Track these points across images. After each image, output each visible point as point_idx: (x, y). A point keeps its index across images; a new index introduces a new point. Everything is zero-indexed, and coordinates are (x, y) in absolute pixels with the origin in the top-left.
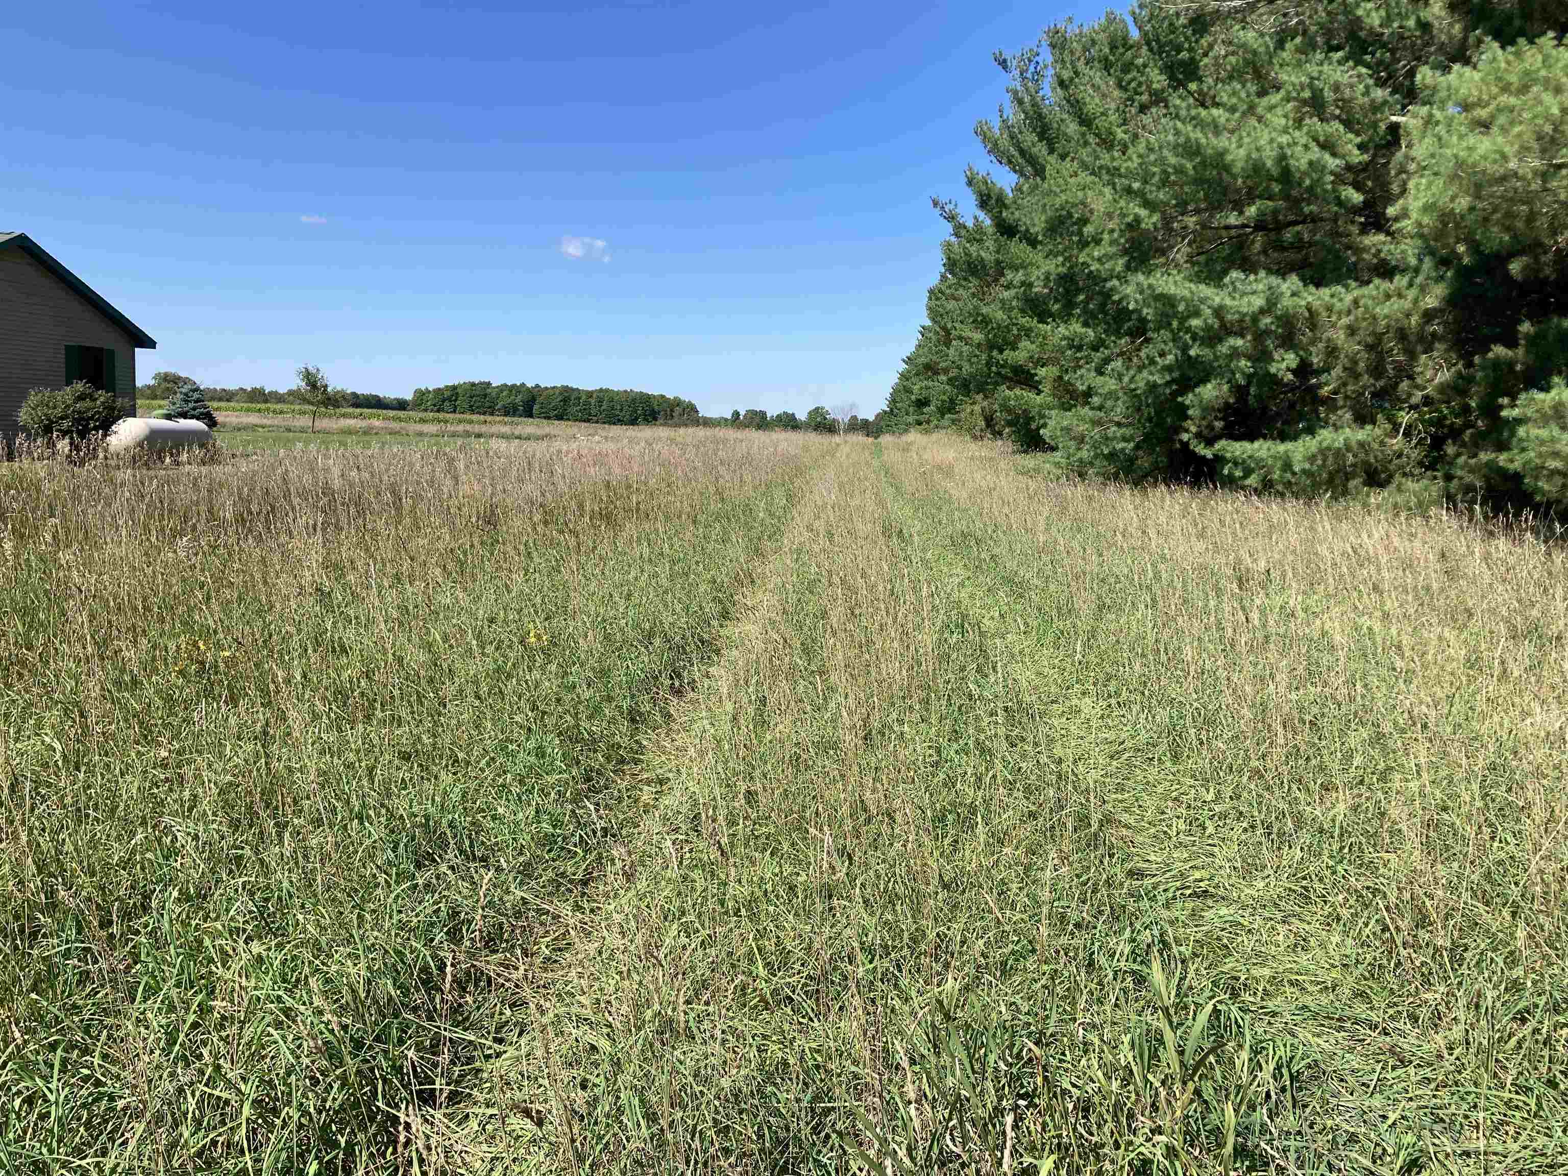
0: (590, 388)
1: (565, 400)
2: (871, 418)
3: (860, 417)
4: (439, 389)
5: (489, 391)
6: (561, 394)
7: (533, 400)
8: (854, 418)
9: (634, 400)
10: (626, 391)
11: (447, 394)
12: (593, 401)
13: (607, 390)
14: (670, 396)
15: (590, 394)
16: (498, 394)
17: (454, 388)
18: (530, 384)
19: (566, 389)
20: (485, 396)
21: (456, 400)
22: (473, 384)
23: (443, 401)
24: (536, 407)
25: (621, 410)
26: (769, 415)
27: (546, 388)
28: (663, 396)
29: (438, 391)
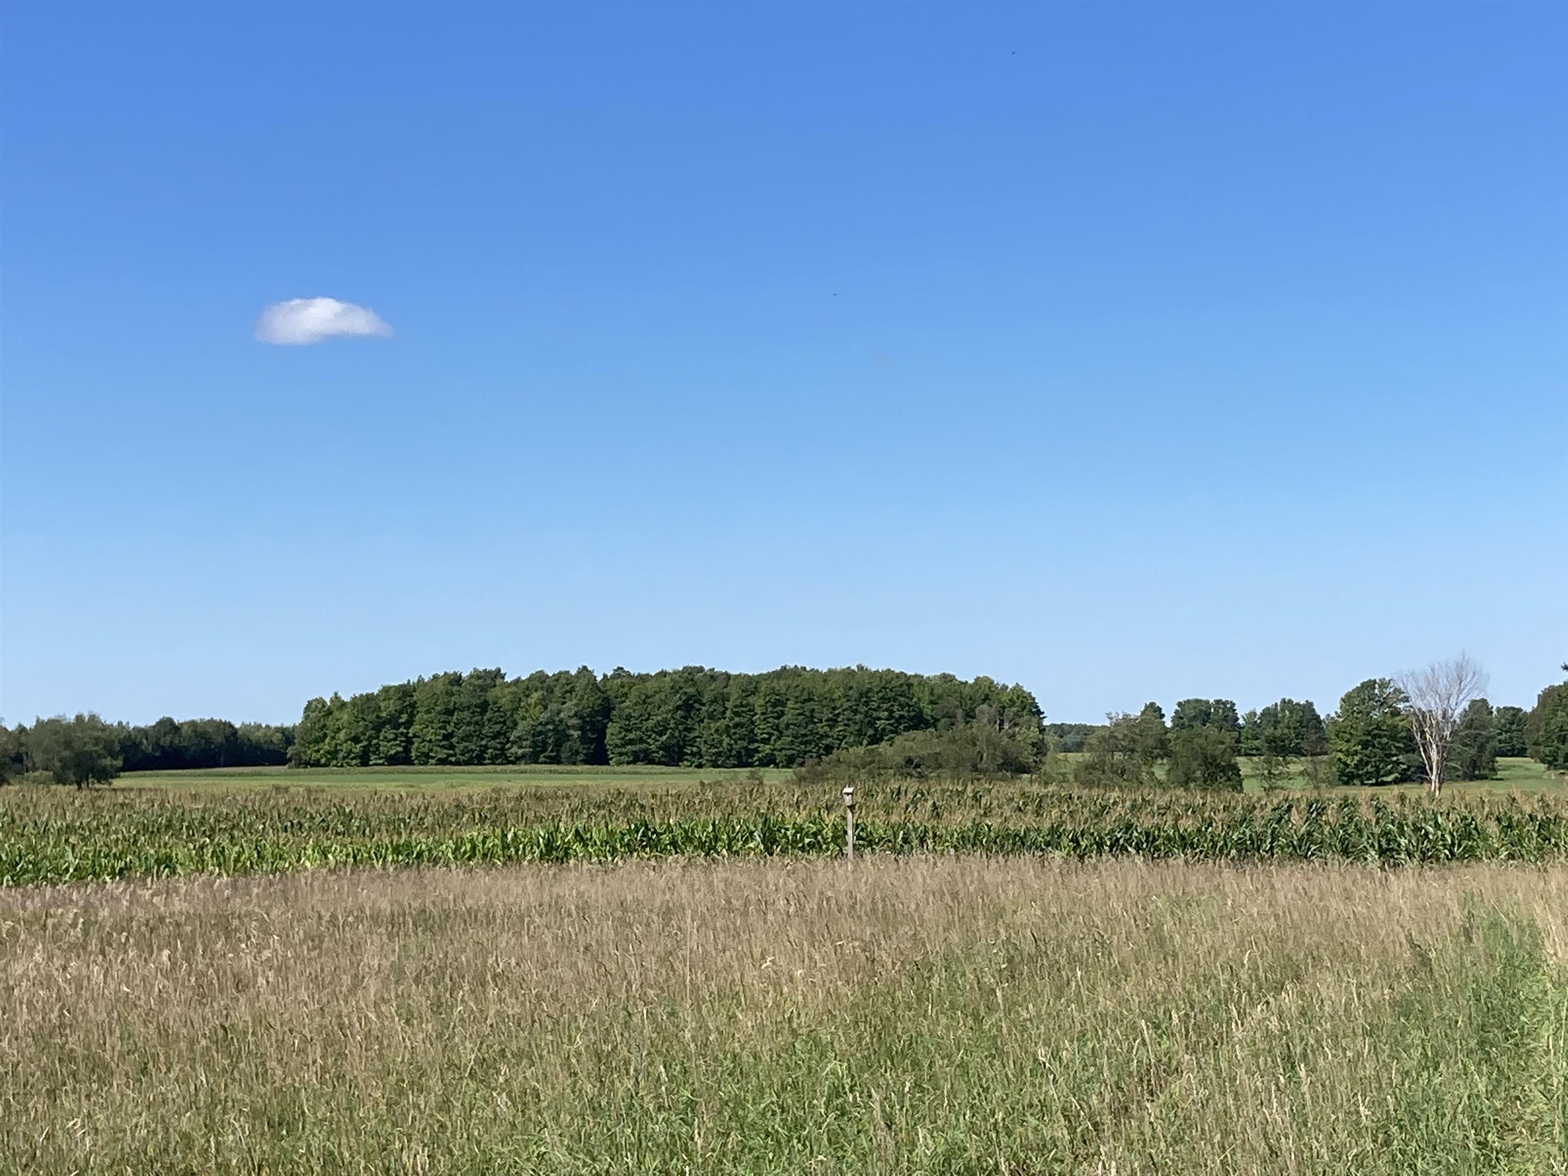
0: (753, 670)
1: (688, 706)
2: (1528, 705)
3: (1497, 703)
4: (369, 698)
5: (491, 695)
6: (675, 690)
7: (606, 710)
8: (1480, 707)
9: (865, 695)
10: (848, 673)
11: (388, 708)
12: (757, 701)
13: (797, 673)
14: (967, 676)
15: (751, 685)
16: (517, 701)
17: (405, 692)
18: (601, 670)
19: (691, 674)
20: (484, 707)
21: (409, 723)
22: (456, 680)
23: (378, 728)
24: (613, 731)
25: (832, 723)
26: (1242, 712)
27: (644, 678)
28: (947, 679)
29: (366, 703)
